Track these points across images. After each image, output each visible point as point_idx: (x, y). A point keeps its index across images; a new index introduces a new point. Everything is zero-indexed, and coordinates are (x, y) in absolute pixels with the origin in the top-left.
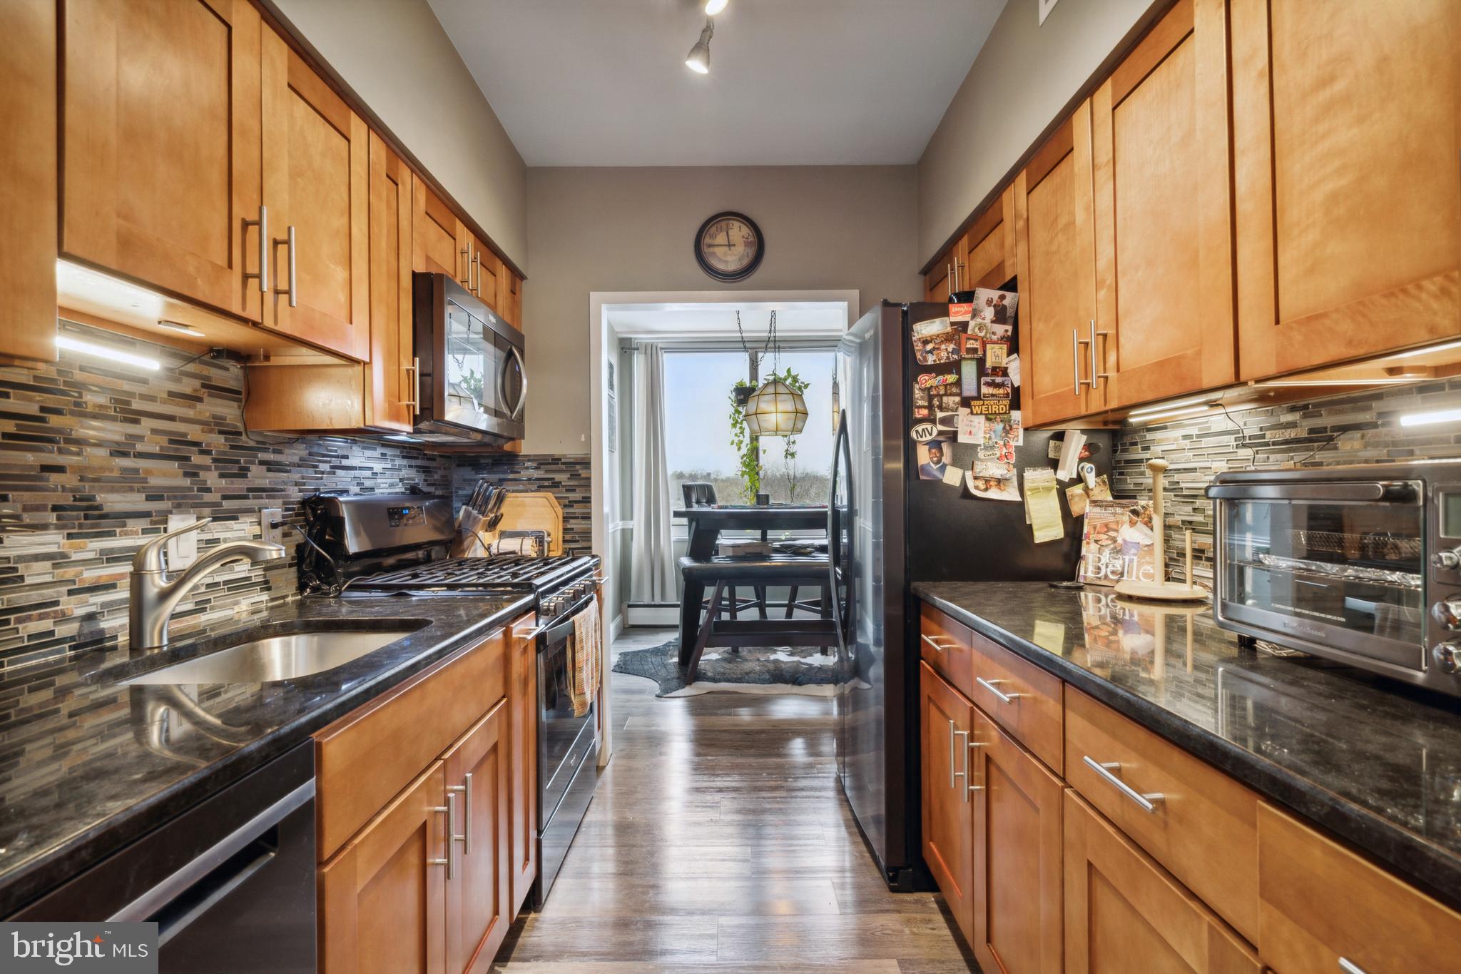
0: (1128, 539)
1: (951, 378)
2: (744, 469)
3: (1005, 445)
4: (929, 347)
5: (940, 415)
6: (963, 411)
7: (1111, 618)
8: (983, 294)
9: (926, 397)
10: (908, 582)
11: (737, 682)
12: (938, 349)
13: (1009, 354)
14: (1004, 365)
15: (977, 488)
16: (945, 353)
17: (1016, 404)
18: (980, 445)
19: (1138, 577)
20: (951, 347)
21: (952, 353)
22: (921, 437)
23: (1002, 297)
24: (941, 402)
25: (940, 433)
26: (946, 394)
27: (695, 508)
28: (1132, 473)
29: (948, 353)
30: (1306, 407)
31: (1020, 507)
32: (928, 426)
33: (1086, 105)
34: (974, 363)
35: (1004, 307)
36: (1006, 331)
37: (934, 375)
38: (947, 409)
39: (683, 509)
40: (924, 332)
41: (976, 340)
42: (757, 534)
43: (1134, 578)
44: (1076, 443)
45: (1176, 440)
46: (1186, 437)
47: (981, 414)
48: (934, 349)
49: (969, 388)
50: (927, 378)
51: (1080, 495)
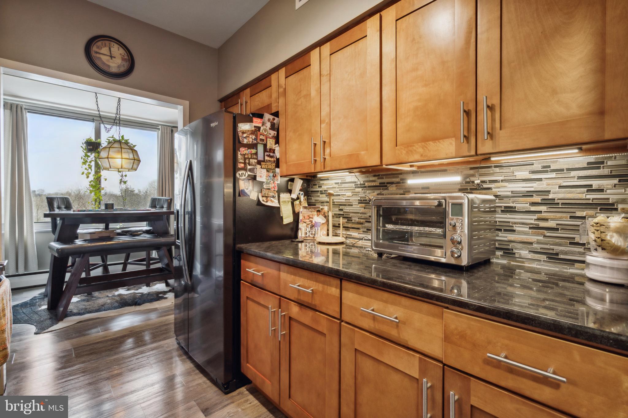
0: (316, 221)
1: (254, 151)
2: (91, 189)
3: (273, 183)
4: (245, 135)
5: (249, 167)
6: (258, 166)
7: (310, 252)
8: (267, 116)
9: (243, 158)
10: (234, 245)
11: (97, 312)
12: (249, 137)
13: (275, 144)
14: (273, 148)
15: (263, 201)
16: (250, 139)
17: (278, 166)
18: (264, 182)
19: (320, 235)
20: (254, 137)
21: (254, 140)
22: (241, 177)
23: (274, 119)
24: (249, 161)
25: (249, 175)
26: (251, 158)
27: (57, 211)
28: (314, 196)
29: (253, 140)
30: (379, 175)
31: (278, 209)
32: (244, 172)
33: (318, 49)
34: (262, 146)
35: (274, 123)
36: (275, 134)
37: (247, 148)
38: (252, 165)
39: (48, 212)
40: (243, 128)
41: (264, 136)
42: (102, 226)
43: (319, 236)
44: (298, 184)
45: (332, 184)
46: (336, 183)
47: (265, 168)
48: (247, 137)
49: (260, 157)
50: (244, 149)
51: (298, 204)
